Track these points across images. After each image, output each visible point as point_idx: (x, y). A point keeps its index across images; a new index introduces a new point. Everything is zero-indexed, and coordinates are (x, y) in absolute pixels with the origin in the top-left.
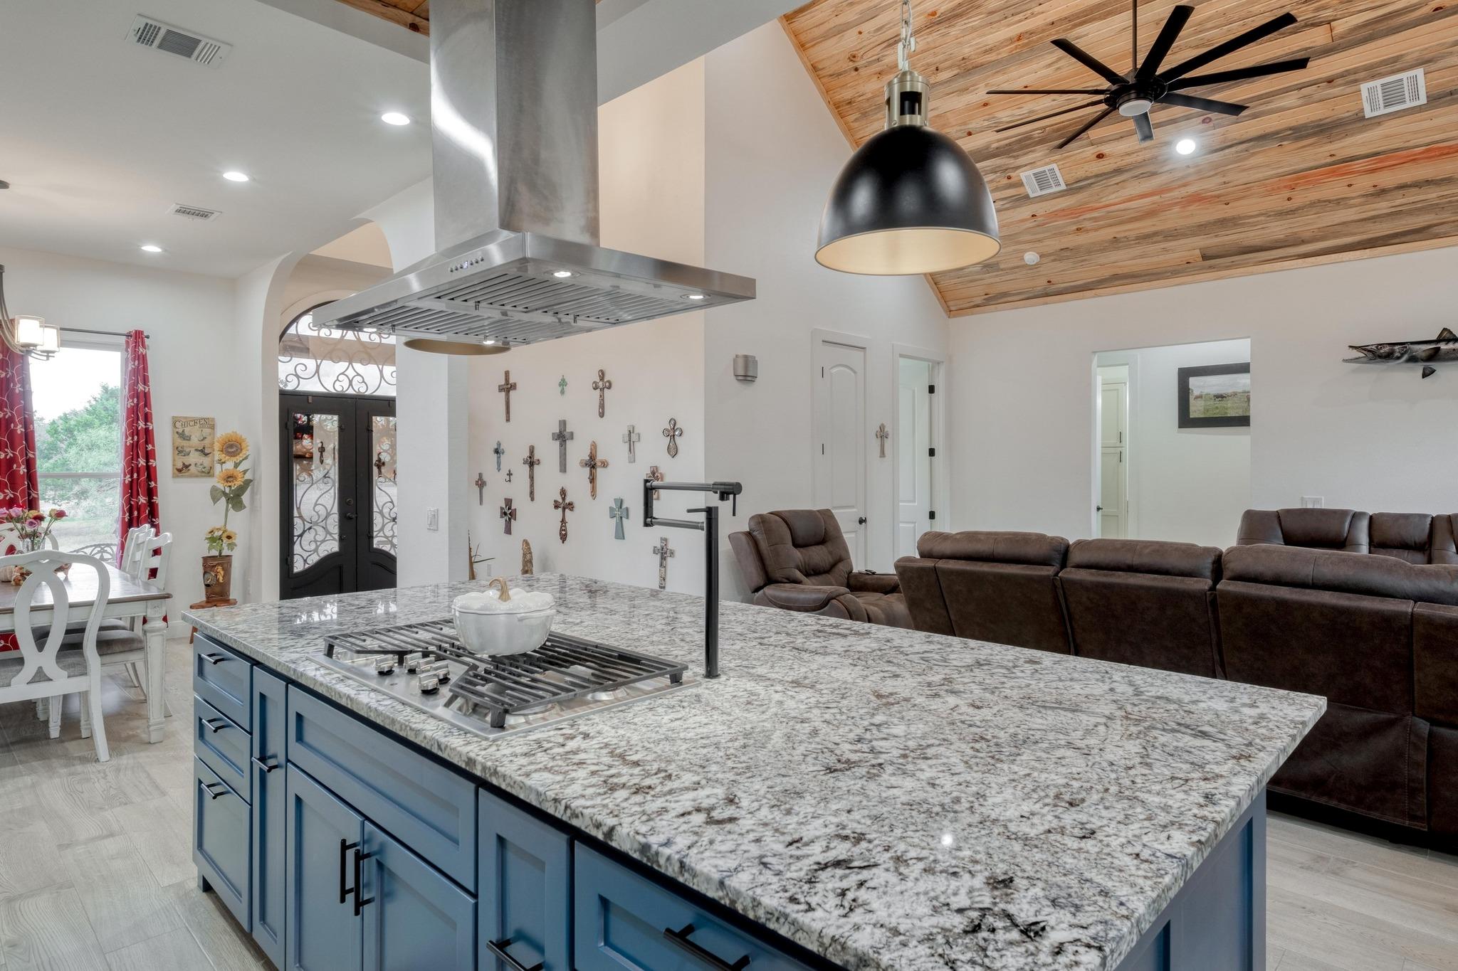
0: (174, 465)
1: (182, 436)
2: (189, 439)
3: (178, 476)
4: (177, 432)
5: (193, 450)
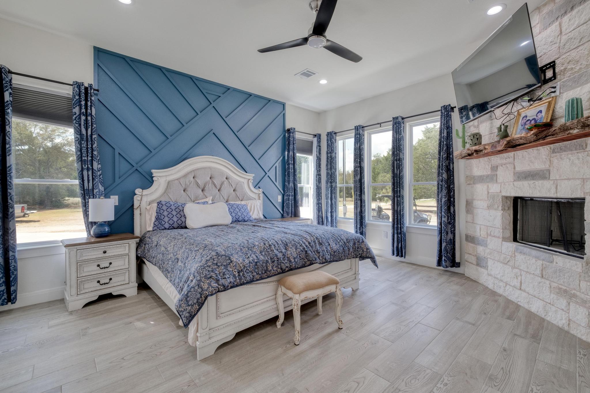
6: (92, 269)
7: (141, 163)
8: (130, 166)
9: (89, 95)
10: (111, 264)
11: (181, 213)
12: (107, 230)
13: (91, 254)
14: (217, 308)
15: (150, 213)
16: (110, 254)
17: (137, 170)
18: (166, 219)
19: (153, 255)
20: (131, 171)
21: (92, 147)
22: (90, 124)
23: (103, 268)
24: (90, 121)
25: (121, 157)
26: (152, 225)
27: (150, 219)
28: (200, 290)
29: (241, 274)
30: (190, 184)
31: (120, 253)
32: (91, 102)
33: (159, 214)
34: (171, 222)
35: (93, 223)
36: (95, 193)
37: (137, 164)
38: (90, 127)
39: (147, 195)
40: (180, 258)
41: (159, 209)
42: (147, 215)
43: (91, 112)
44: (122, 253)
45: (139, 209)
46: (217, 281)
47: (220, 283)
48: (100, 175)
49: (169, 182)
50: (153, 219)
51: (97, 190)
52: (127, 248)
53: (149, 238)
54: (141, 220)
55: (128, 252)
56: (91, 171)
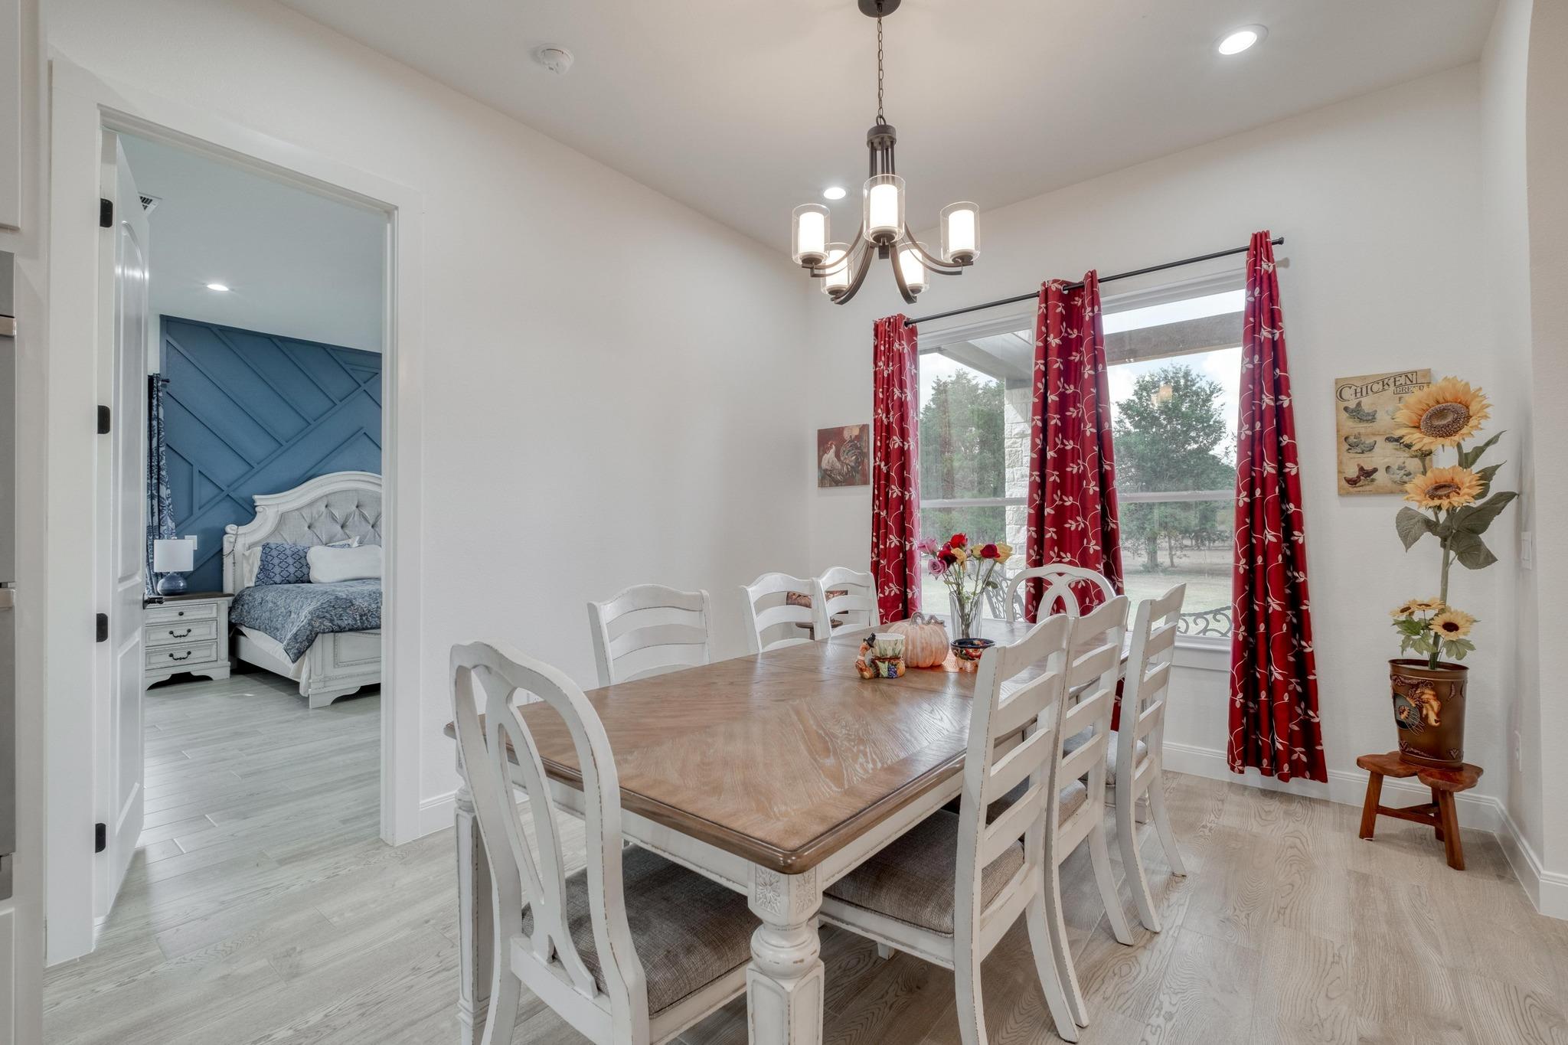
0: (1340, 472)
1: (1356, 413)
2: (1371, 418)
3: (1349, 494)
4: (1346, 409)
5: (1380, 440)
6: (164, 636)
7: (236, 485)
8: (216, 491)
9: (155, 389)
10: (189, 631)
11: (303, 561)
12: (182, 585)
13: (159, 616)
14: (335, 655)
15: (251, 562)
16: (189, 618)
17: (228, 495)
18: (277, 570)
19: (256, 616)
20: (218, 498)
21: (158, 465)
22: (156, 431)
23: (177, 637)
24: (156, 427)
25: (202, 476)
26: (254, 579)
27: (251, 571)
28: (310, 628)
29: (364, 618)
30: (319, 517)
31: (203, 617)
32: (158, 400)
33: (265, 563)
34: (285, 574)
35: (159, 575)
36: (161, 532)
37: (228, 486)
38: (156, 435)
39: (245, 534)
40: (293, 609)
41: (265, 556)
42: (245, 565)
43: (158, 414)
44: (207, 616)
45: (231, 556)
46: (332, 621)
47: (335, 623)
48: (170, 504)
49: (282, 515)
50: (256, 570)
51: (165, 527)
52: (215, 610)
53: (249, 595)
54: (234, 572)
55: (215, 616)
56: (157, 499)
